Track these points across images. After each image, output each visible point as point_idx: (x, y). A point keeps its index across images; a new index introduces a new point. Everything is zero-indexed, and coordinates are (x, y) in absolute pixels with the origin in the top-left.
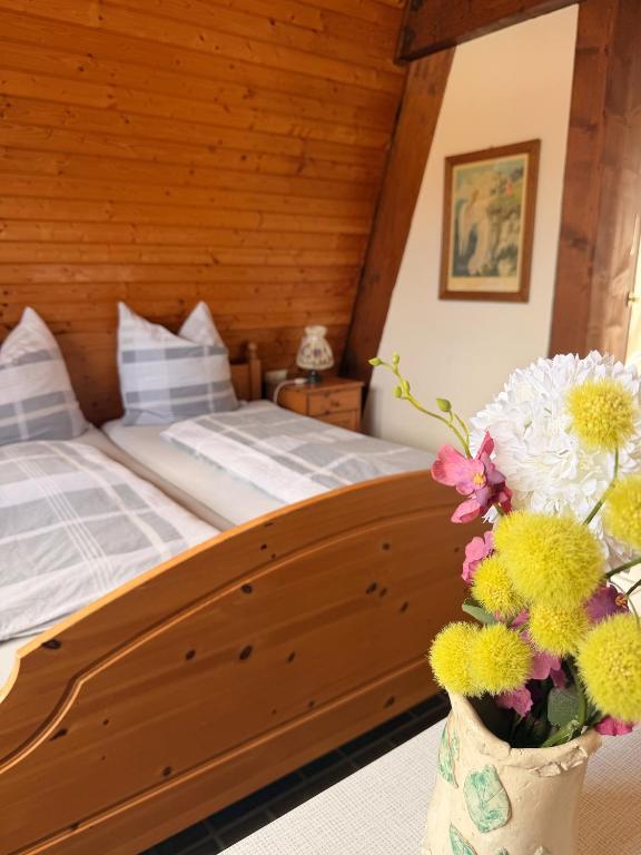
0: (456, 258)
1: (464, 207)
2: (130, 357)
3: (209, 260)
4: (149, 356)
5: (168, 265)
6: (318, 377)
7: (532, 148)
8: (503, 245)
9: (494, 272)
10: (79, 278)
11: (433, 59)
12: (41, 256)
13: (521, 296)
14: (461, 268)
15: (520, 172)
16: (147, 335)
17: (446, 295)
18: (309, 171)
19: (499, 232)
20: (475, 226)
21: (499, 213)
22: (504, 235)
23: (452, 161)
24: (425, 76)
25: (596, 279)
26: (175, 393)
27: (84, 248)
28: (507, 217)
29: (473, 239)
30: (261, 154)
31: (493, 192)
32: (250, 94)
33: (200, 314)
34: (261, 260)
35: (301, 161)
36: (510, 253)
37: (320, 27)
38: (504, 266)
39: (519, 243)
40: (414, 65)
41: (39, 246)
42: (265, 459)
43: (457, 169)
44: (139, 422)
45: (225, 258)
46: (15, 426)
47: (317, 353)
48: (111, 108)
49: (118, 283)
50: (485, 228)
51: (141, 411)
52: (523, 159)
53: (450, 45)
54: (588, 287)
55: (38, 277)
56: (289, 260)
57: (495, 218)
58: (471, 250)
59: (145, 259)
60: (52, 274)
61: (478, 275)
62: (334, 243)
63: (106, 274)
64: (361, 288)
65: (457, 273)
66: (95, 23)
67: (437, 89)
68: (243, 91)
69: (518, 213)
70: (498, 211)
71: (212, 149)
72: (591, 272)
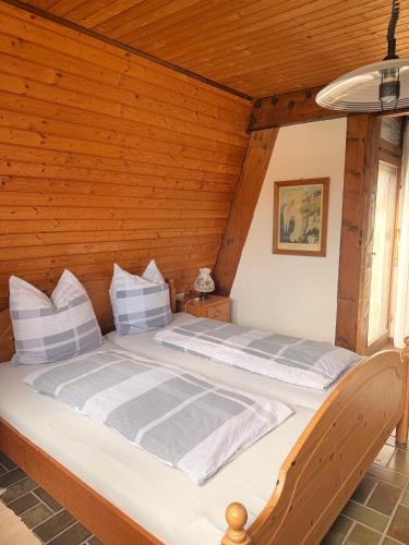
0: (282, 233)
1: (287, 207)
2: (122, 294)
3: (155, 236)
4: (134, 293)
5: (137, 241)
6: (205, 296)
7: (325, 181)
8: (310, 228)
9: (306, 241)
10: (92, 250)
11: (265, 132)
12: (75, 239)
13: (322, 253)
14: (285, 238)
15: (319, 193)
16: (133, 281)
17: (276, 251)
18: (205, 188)
19: (307, 222)
20: (293, 217)
21: (307, 212)
22: (310, 223)
23: (279, 185)
24: (261, 139)
25: (363, 247)
26: (148, 313)
27: (97, 233)
28: (312, 214)
29: (292, 223)
30: (185, 180)
31: (304, 201)
32: (184, 150)
33: (152, 265)
34: (179, 234)
35: (202, 183)
36: (315, 232)
37: (216, 116)
38: (311, 238)
39: (320, 227)
40: (253, 133)
41: (73, 234)
42: (238, 352)
43: (281, 189)
44: (130, 332)
45: (162, 235)
46: (74, 343)
47: (208, 283)
48: (121, 158)
49: (110, 252)
50: (299, 219)
51: (129, 326)
52: (320, 187)
53: (276, 126)
54: (360, 250)
55: (72, 251)
56: (191, 234)
57: (305, 215)
58: (291, 230)
59: (127, 238)
60: (80, 249)
61: (295, 242)
62: (212, 223)
63: (106, 247)
64: (222, 246)
65: (282, 241)
66: (119, 115)
67: (268, 147)
68: (181, 148)
69: (318, 212)
70: (307, 211)
71: (164, 178)
72: (360, 243)
